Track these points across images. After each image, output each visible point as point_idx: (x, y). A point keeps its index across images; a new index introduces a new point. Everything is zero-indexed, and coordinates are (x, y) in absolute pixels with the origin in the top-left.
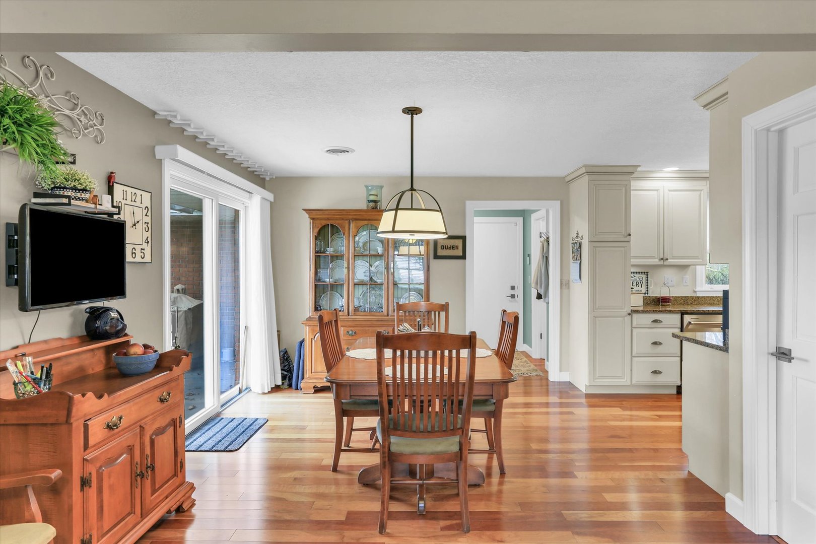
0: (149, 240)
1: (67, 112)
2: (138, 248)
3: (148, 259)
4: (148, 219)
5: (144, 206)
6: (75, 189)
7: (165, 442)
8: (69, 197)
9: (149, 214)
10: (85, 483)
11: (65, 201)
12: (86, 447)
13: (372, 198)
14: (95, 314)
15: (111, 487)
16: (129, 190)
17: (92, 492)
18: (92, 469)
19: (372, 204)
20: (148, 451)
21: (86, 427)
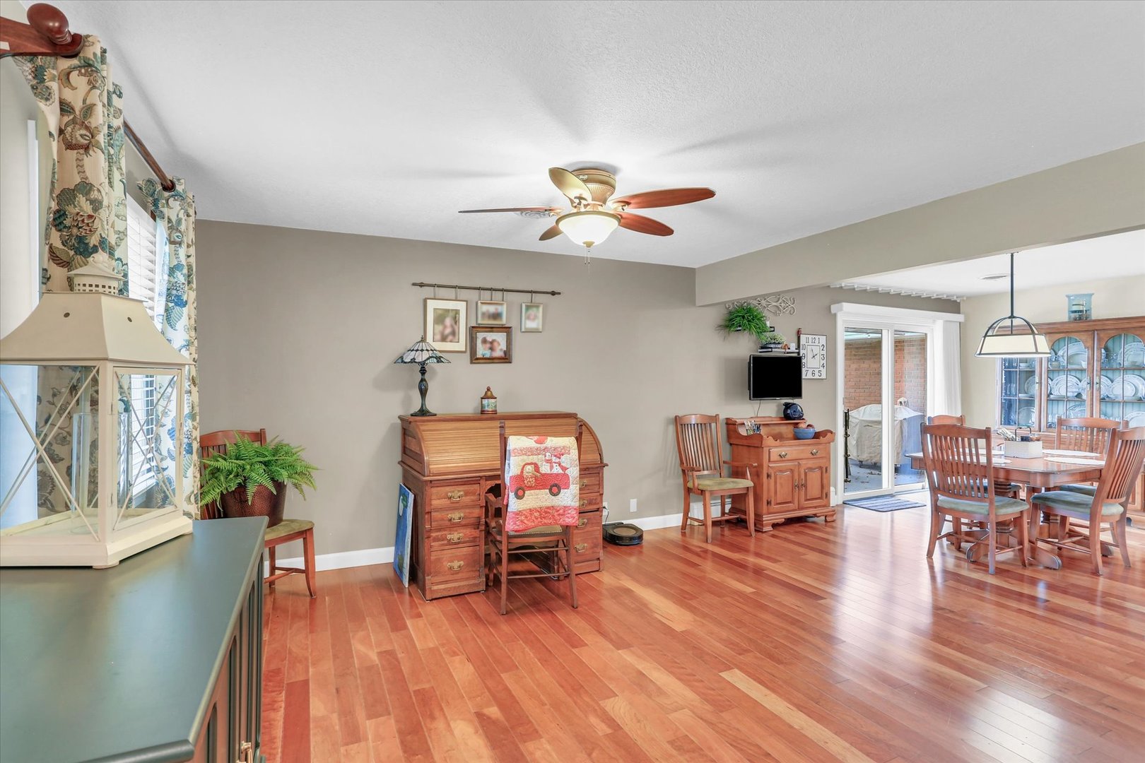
0: (825, 365)
1: (775, 304)
2: (817, 371)
3: (824, 376)
4: (824, 352)
5: (820, 344)
6: (774, 343)
7: (814, 477)
8: (771, 348)
9: (825, 349)
10: (768, 476)
11: (770, 350)
12: (769, 461)
13: (1075, 308)
14: (787, 406)
15: (781, 484)
16: (810, 337)
17: (772, 481)
18: (772, 472)
19: (1077, 315)
20: (803, 477)
21: (769, 452)
